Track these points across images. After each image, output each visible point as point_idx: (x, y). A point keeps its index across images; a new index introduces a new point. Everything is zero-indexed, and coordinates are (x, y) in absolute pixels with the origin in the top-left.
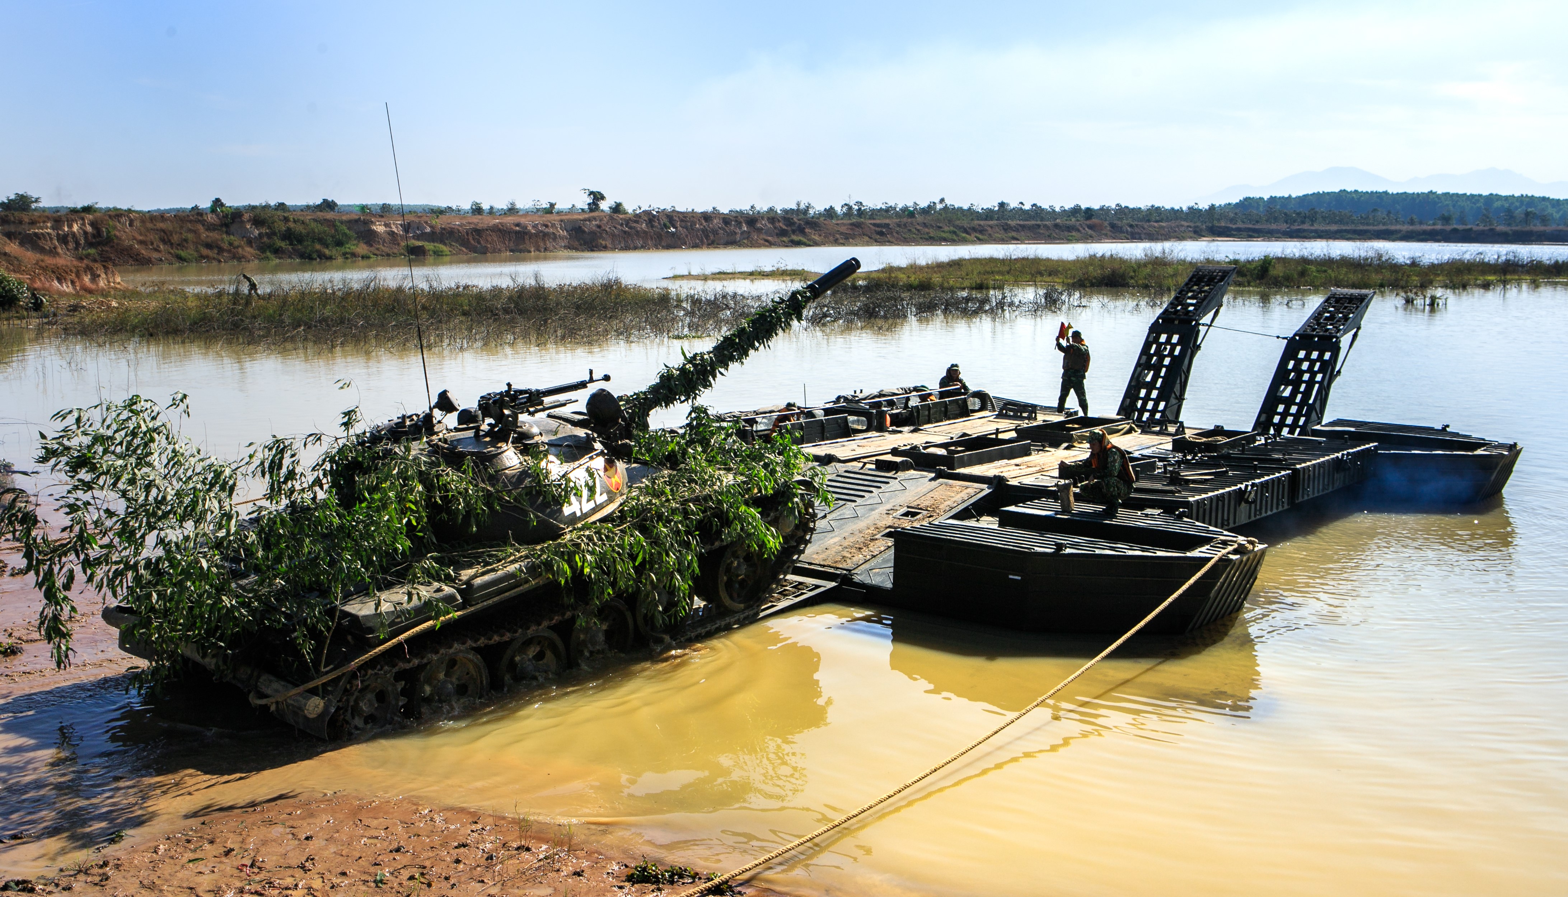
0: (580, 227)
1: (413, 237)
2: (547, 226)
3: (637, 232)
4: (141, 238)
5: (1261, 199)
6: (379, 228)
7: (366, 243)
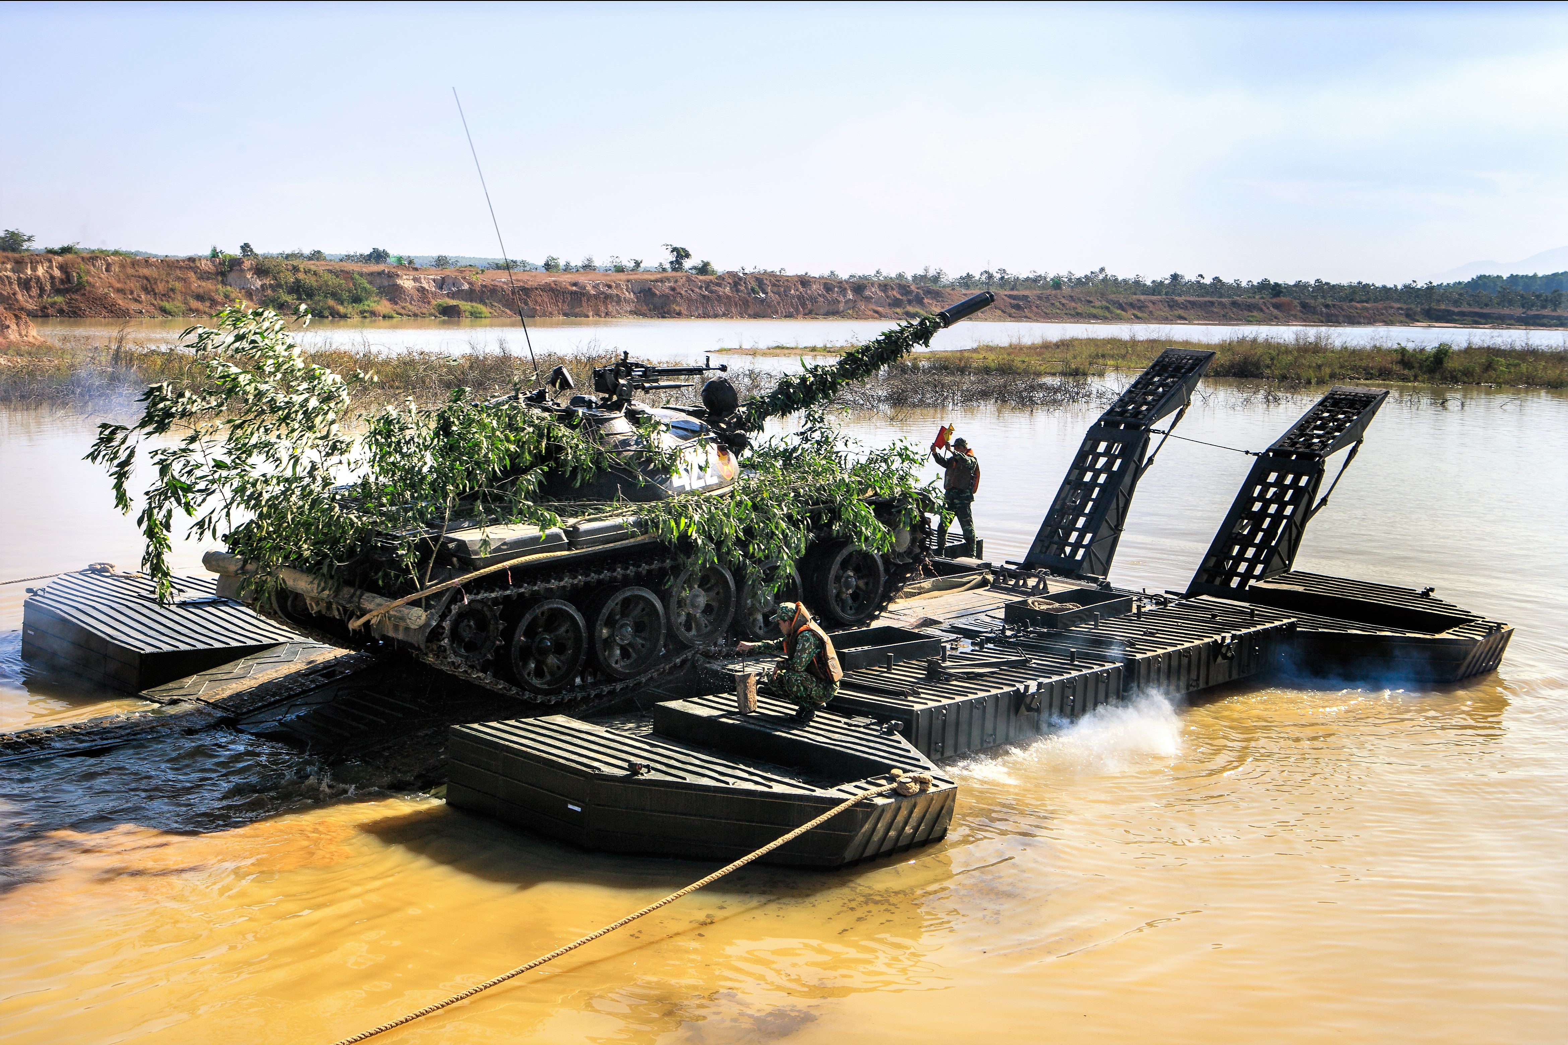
0: (650, 289)
1: (448, 295)
2: (610, 287)
3: (719, 296)
4: (118, 285)
5: (1499, 277)
6: (406, 282)
7: (390, 300)
